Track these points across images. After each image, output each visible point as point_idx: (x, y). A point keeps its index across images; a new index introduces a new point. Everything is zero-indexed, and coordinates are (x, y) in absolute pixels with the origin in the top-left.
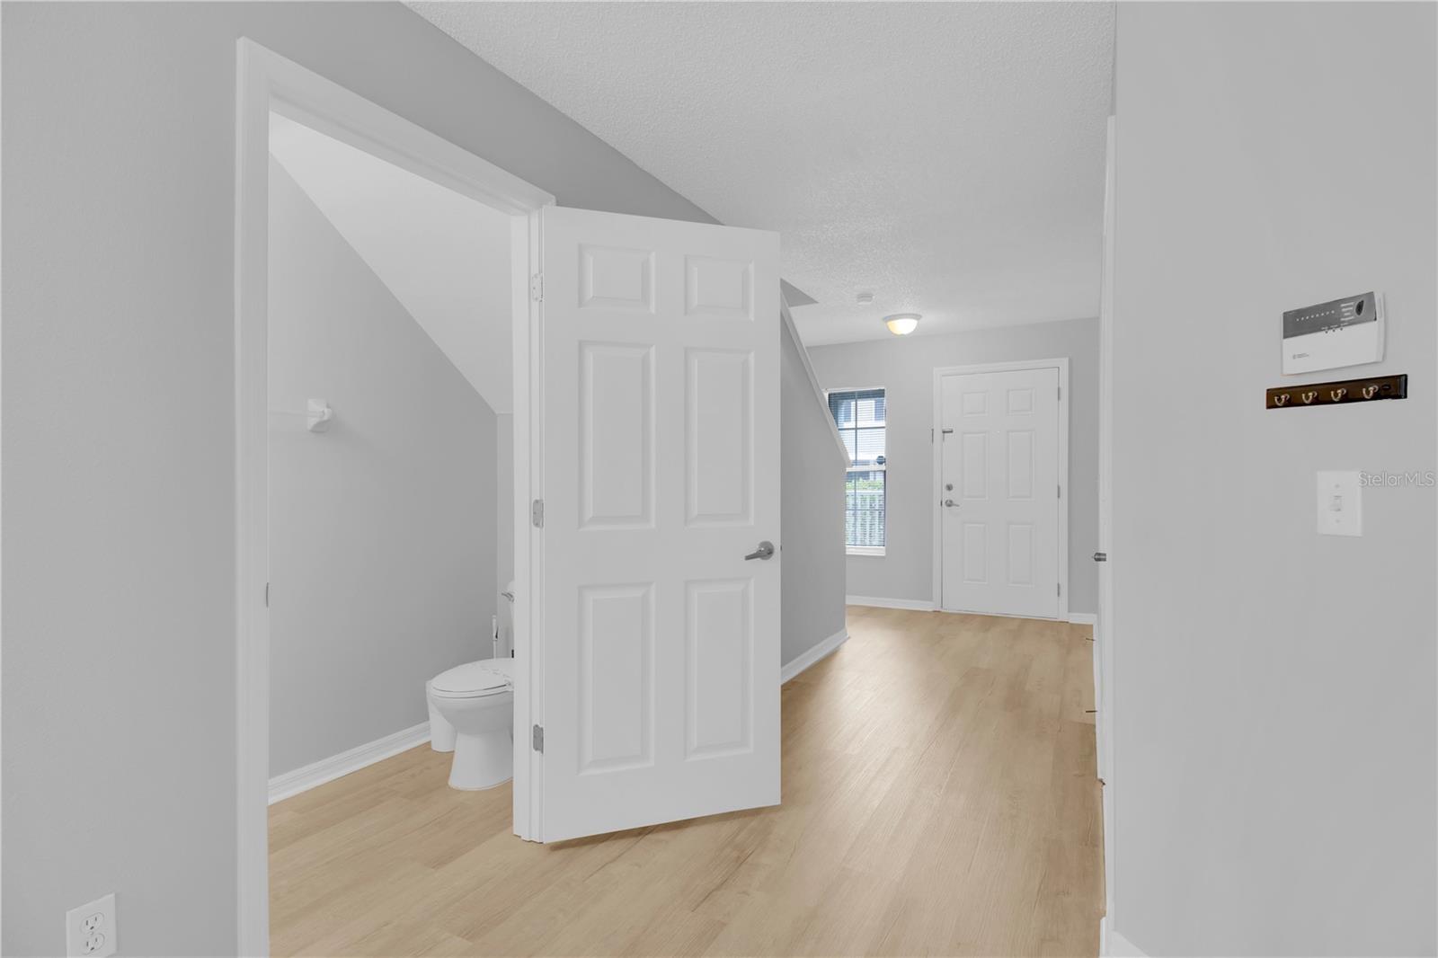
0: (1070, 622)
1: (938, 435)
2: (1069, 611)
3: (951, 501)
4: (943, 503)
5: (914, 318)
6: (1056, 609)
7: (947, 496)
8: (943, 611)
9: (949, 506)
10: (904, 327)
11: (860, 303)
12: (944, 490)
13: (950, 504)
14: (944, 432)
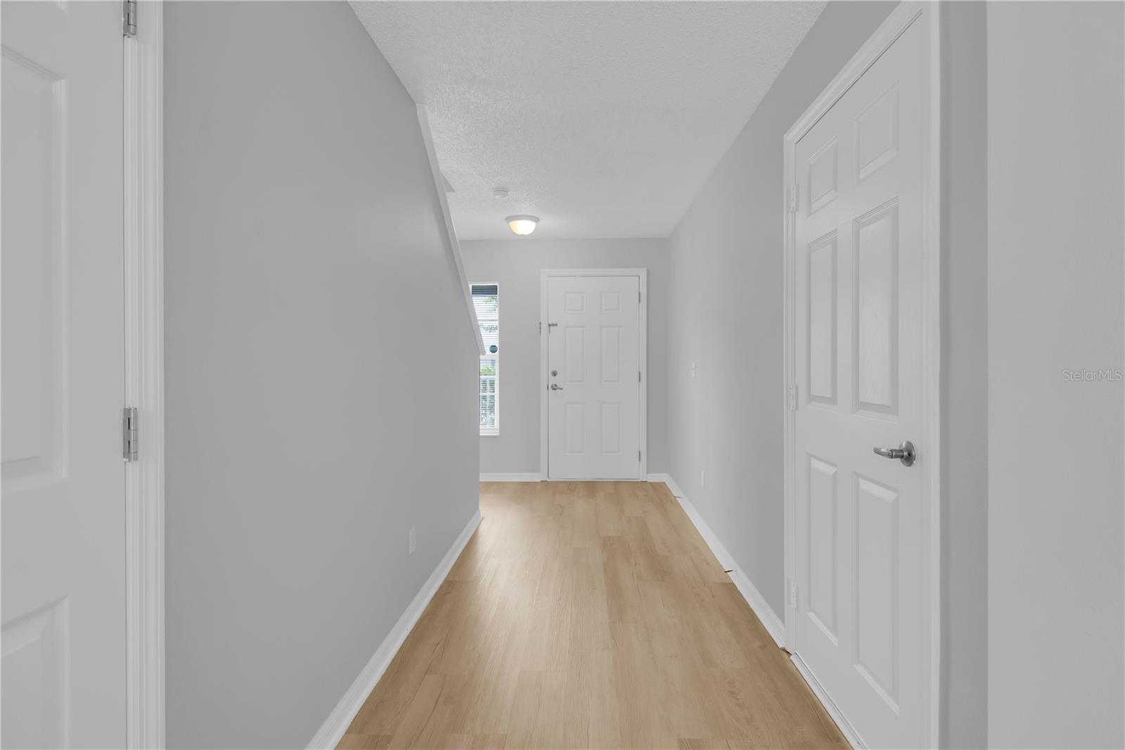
0: (649, 481)
1: (544, 327)
2: (648, 473)
3: (556, 385)
4: (550, 387)
5: (533, 220)
6: (638, 472)
7: (553, 381)
8: (549, 480)
9: (554, 389)
10: (524, 228)
11: (497, 197)
12: (550, 375)
13: (555, 388)
14: (549, 325)
